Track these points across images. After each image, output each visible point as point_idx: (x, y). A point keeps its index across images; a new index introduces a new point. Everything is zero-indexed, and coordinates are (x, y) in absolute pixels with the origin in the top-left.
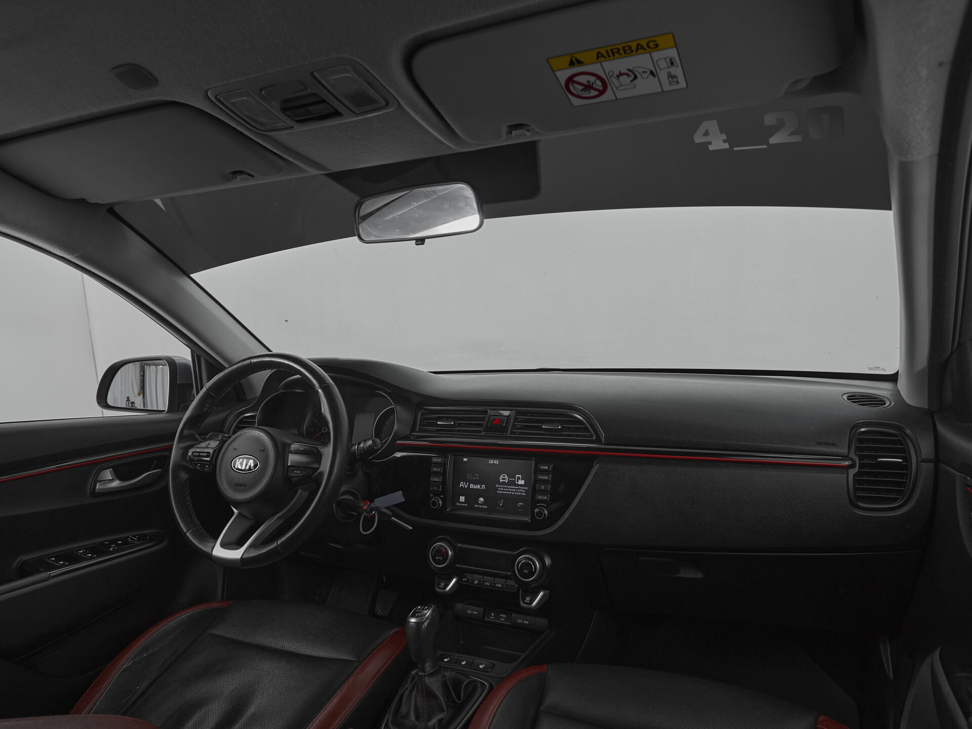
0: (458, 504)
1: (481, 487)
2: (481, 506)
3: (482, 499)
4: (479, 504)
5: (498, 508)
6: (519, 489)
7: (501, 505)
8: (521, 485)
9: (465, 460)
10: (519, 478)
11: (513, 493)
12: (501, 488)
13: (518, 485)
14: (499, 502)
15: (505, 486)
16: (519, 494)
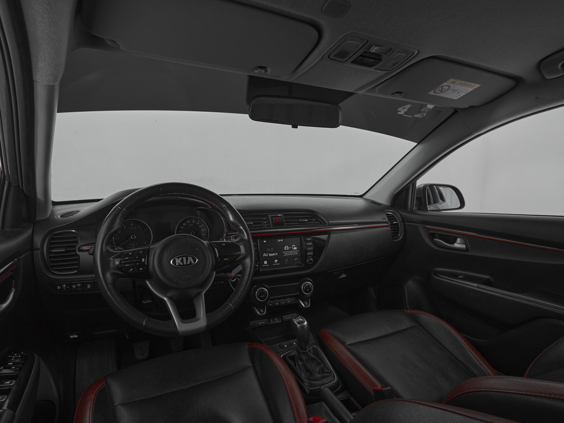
0: (263, 266)
1: (275, 254)
2: (276, 264)
3: (276, 261)
4: (276, 263)
5: (285, 263)
6: (295, 252)
7: (286, 261)
8: (295, 250)
9: (265, 241)
10: (294, 247)
11: (292, 255)
12: (285, 253)
13: (294, 250)
14: (285, 260)
15: (288, 252)
16: (295, 254)
